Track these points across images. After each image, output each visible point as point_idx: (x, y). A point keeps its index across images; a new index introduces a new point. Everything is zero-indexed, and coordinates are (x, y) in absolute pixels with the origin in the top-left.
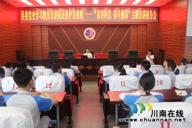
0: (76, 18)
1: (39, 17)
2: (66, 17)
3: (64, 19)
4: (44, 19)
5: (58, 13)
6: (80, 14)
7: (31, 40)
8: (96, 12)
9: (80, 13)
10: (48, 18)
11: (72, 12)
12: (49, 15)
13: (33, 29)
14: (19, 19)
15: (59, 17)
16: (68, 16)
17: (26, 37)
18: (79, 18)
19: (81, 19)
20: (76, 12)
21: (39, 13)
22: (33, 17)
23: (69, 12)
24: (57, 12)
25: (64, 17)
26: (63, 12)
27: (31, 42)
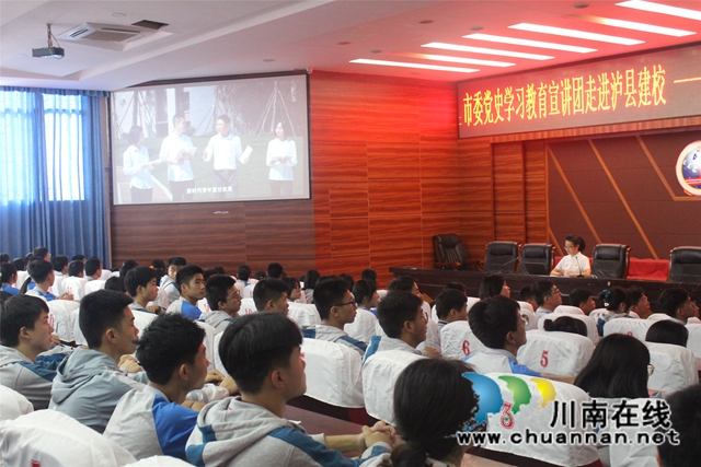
0: (638, 100)
1: (513, 109)
2: (601, 104)
3: (594, 109)
4: (530, 118)
5: (574, 90)
6: (651, 86)
7: (490, 198)
9: (651, 80)
10: (543, 112)
11: (623, 80)
12: (544, 99)
13: (497, 157)
14: (457, 121)
15: (579, 106)
16: (610, 96)
17: (475, 188)
18: (650, 103)
19: (656, 104)
20: (637, 78)
21: (513, 97)
22: (498, 112)
23: (611, 81)
24: (569, 87)
25: (595, 104)
26: (591, 82)
27: (490, 207)
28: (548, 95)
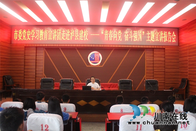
0: (79, 38)
1: (34, 36)
2: (67, 38)
3: (64, 39)
4: (41, 40)
5: (58, 33)
6: (83, 35)
7: (23, 64)
9: (84, 33)
10: (46, 38)
11: (75, 32)
12: (47, 35)
13: (26, 51)
15: (59, 38)
16: (70, 36)
17: (17, 60)
18: (83, 39)
19: (85, 40)
20: (79, 32)
21: (34, 33)
22: (28, 37)
23: (71, 32)
24: (56, 32)
25: (65, 38)
26: (64, 31)
27: (23, 67)
28: (48, 34)
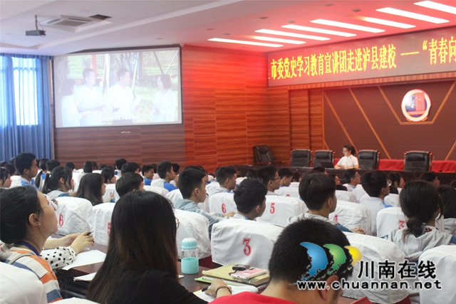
0: (379, 65)
1: (302, 69)
2: (357, 67)
3: (353, 70)
4: (313, 75)
5: (341, 58)
6: (387, 57)
7: (288, 123)
8: (428, 45)
9: (387, 53)
10: (321, 71)
11: (371, 53)
12: (322, 63)
13: (292, 99)
14: (267, 76)
15: (343, 68)
16: (362, 62)
17: (278, 117)
18: (386, 66)
19: (390, 67)
20: (379, 52)
21: (302, 62)
22: (293, 70)
23: (363, 53)
24: (338, 56)
25: (353, 67)
26: (351, 53)
27: (288, 129)
28: (325, 61)
